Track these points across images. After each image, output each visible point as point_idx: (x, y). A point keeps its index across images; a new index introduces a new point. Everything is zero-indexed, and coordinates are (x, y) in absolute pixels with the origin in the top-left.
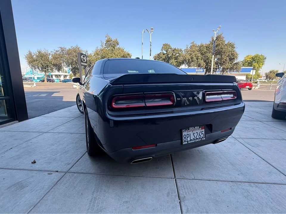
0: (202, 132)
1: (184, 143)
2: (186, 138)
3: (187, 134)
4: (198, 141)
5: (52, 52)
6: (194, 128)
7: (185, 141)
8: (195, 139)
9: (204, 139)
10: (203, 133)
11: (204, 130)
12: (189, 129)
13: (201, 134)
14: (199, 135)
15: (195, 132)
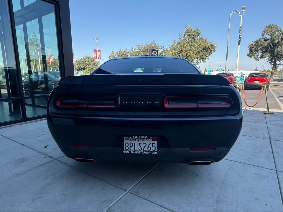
0: (153, 144)
1: (124, 152)
2: (129, 146)
3: (130, 143)
4: (144, 154)
5: (130, 50)
6: (140, 137)
7: (127, 150)
8: (142, 150)
9: (156, 153)
10: (156, 145)
11: (156, 142)
12: (132, 138)
13: (151, 146)
14: (148, 147)
15: (142, 142)
